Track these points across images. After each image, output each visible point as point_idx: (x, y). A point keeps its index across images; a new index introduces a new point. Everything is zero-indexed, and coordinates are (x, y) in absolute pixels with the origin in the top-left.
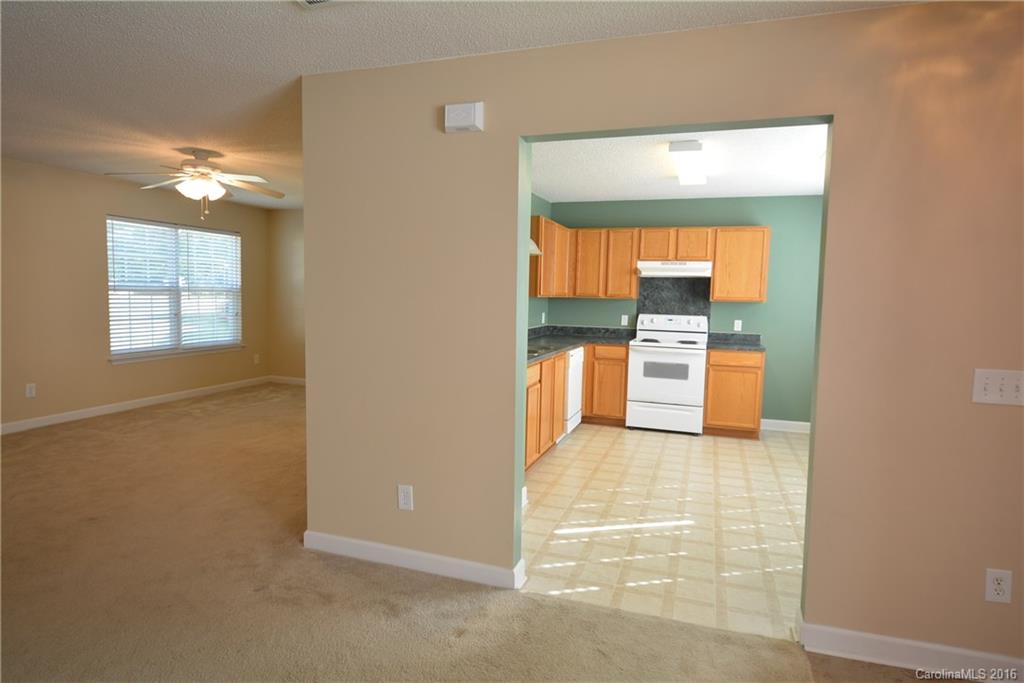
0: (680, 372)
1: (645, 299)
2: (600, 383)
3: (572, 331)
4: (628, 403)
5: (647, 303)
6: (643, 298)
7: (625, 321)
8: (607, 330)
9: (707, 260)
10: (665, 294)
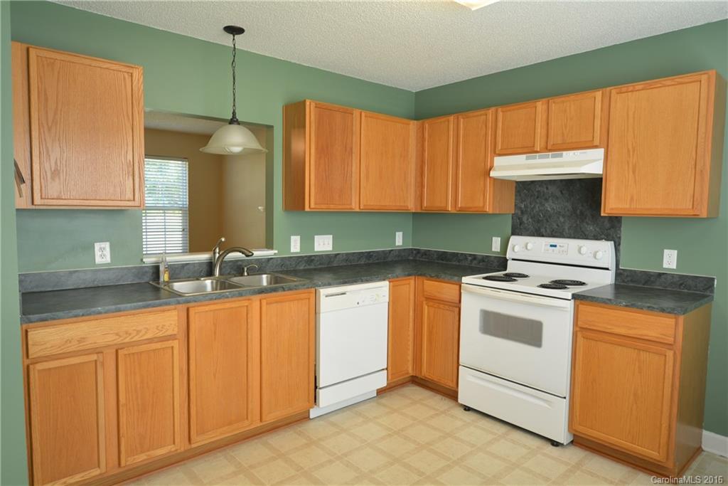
0: (529, 333)
1: (522, 212)
2: (430, 333)
3: (435, 256)
4: (460, 367)
5: (525, 219)
6: (519, 213)
7: (496, 244)
8: (474, 257)
9: (596, 147)
10: (549, 206)
